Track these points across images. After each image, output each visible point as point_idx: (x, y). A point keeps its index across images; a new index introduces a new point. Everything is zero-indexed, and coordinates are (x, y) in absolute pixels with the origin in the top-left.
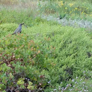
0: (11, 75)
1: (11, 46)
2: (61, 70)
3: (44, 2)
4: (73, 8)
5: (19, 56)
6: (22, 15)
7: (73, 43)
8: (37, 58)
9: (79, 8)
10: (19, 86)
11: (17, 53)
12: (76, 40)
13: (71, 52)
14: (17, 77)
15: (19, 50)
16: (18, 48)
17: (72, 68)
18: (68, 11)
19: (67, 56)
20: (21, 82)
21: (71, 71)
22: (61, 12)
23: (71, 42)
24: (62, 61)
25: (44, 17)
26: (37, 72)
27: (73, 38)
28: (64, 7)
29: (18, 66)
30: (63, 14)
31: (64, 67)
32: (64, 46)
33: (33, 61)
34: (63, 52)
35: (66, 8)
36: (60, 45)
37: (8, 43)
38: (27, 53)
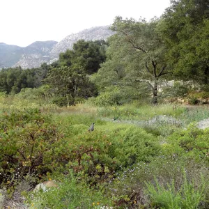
0: (91, 162)
1: (89, 140)
2: (126, 157)
3: (100, 108)
4: (122, 111)
5: (96, 147)
6: (86, 118)
7: (134, 136)
8: (109, 149)
9: (127, 111)
10: (98, 169)
11: (95, 145)
12: (136, 134)
13: (133, 143)
14: (95, 164)
15: (96, 142)
16: (95, 140)
17: (135, 155)
18: (119, 114)
19: (130, 146)
20: (99, 167)
22: (114, 115)
23: (132, 136)
24: (127, 150)
25: (103, 119)
26: (109, 159)
27: (134, 132)
28: (116, 111)
29: (96, 154)
30: (116, 117)
31: (129, 155)
32: (128, 138)
33: (107, 151)
34: (127, 143)
35: (118, 112)
36: (124, 138)
37: (87, 137)
38: (102, 145)
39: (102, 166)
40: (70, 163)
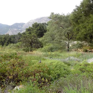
0: (40, 77)
1: (39, 67)
2: (55, 75)
3: (44, 53)
4: (54, 55)
6: (37, 57)
10: (42, 80)
11: (42, 69)
12: (60, 64)
13: (58, 68)
15: (42, 68)
16: (42, 67)
17: (59, 74)
19: (57, 70)
20: (43, 79)
21: (59, 75)
22: (50, 56)
23: (58, 65)
24: (56, 72)
25: (45, 58)
26: (48, 75)
28: (51, 54)
29: (42, 74)
30: (51, 57)
31: (57, 74)
32: (56, 67)
33: (47, 72)
36: (55, 66)
37: (38, 66)
38: (45, 69)
39: (45, 79)
40: (30, 77)
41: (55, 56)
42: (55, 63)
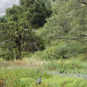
3: (47, 62)
4: (68, 65)
9: (73, 65)
18: (65, 68)
28: (62, 65)
35: (64, 65)
41: (72, 68)
42: (72, 84)
